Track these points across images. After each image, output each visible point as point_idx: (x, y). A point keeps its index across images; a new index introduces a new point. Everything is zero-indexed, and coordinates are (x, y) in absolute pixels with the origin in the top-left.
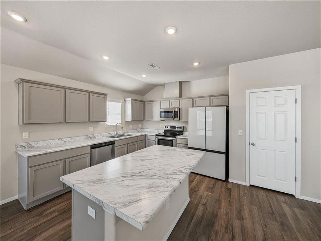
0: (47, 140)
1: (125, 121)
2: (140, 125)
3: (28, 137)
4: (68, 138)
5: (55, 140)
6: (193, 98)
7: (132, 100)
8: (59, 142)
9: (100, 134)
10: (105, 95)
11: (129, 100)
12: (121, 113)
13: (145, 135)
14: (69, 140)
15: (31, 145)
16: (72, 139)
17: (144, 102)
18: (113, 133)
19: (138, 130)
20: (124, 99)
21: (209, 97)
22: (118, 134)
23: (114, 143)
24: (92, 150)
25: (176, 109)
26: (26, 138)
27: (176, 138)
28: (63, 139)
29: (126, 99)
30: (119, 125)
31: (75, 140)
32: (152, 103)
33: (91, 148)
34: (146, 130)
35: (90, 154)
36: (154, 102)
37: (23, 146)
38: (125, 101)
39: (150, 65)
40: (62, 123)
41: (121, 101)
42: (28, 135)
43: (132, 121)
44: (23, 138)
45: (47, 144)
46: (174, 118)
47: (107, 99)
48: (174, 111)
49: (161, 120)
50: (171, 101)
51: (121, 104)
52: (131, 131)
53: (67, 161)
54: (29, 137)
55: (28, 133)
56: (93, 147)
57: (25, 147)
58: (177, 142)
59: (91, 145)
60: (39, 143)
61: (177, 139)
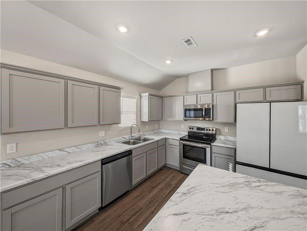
0: (43, 153)
1: (141, 121)
2: (157, 125)
3: (15, 151)
4: (72, 148)
5: (55, 152)
6: (235, 91)
7: (150, 95)
8: (61, 153)
9: (112, 139)
10: (118, 88)
11: (146, 95)
12: (136, 111)
13: (166, 139)
14: (73, 150)
15: (19, 162)
16: (78, 148)
17: (162, 97)
18: (127, 137)
19: (155, 131)
20: (140, 95)
21: (264, 88)
22: (133, 138)
23: (131, 154)
24: (103, 166)
25: (206, 105)
26: (12, 152)
27: (211, 145)
28: (66, 150)
29: (142, 95)
30: (134, 127)
31: (82, 149)
32: (173, 99)
33: (103, 164)
34: (163, 131)
35: (100, 172)
36: (176, 97)
37: (7, 165)
38: (141, 96)
39: (186, 40)
40: (63, 128)
41: (136, 97)
42: (15, 148)
43: (150, 121)
44: (7, 153)
45: (43, 158)
46: (205, 117)
47: (121, 94)
48: (205, 109)
49: (185, 120)
50: (199, 96)
51: (136, 100)
52: (147, 132)
53: (68, 188)
54: (17, 150)
55: (15, 145)
56: (105, 162)
57: (9, 165)
58: (213, 151)
59: (102, 159)
60: (31, 157)
61: (213, 147)
